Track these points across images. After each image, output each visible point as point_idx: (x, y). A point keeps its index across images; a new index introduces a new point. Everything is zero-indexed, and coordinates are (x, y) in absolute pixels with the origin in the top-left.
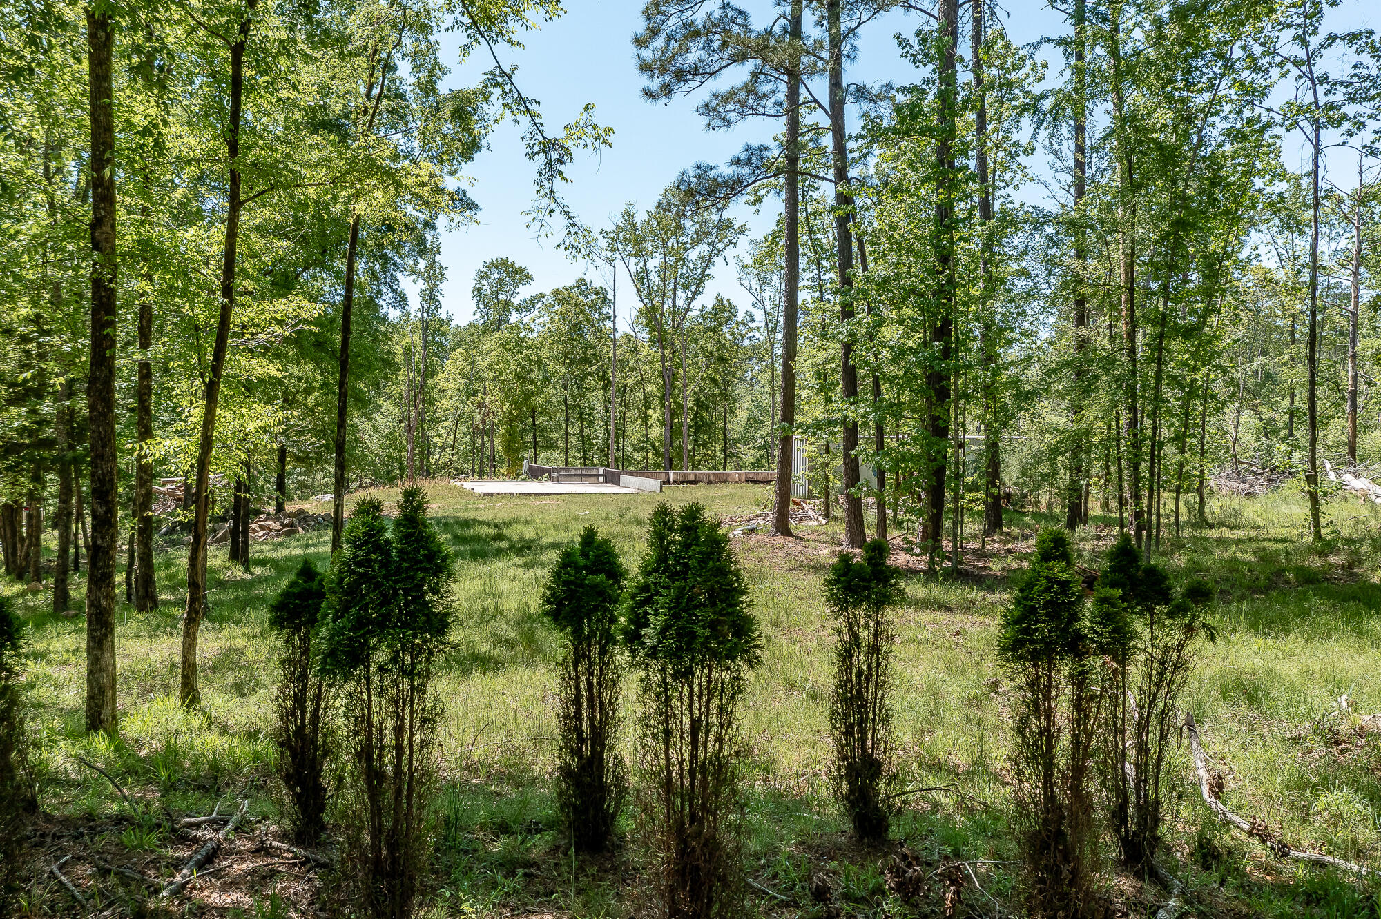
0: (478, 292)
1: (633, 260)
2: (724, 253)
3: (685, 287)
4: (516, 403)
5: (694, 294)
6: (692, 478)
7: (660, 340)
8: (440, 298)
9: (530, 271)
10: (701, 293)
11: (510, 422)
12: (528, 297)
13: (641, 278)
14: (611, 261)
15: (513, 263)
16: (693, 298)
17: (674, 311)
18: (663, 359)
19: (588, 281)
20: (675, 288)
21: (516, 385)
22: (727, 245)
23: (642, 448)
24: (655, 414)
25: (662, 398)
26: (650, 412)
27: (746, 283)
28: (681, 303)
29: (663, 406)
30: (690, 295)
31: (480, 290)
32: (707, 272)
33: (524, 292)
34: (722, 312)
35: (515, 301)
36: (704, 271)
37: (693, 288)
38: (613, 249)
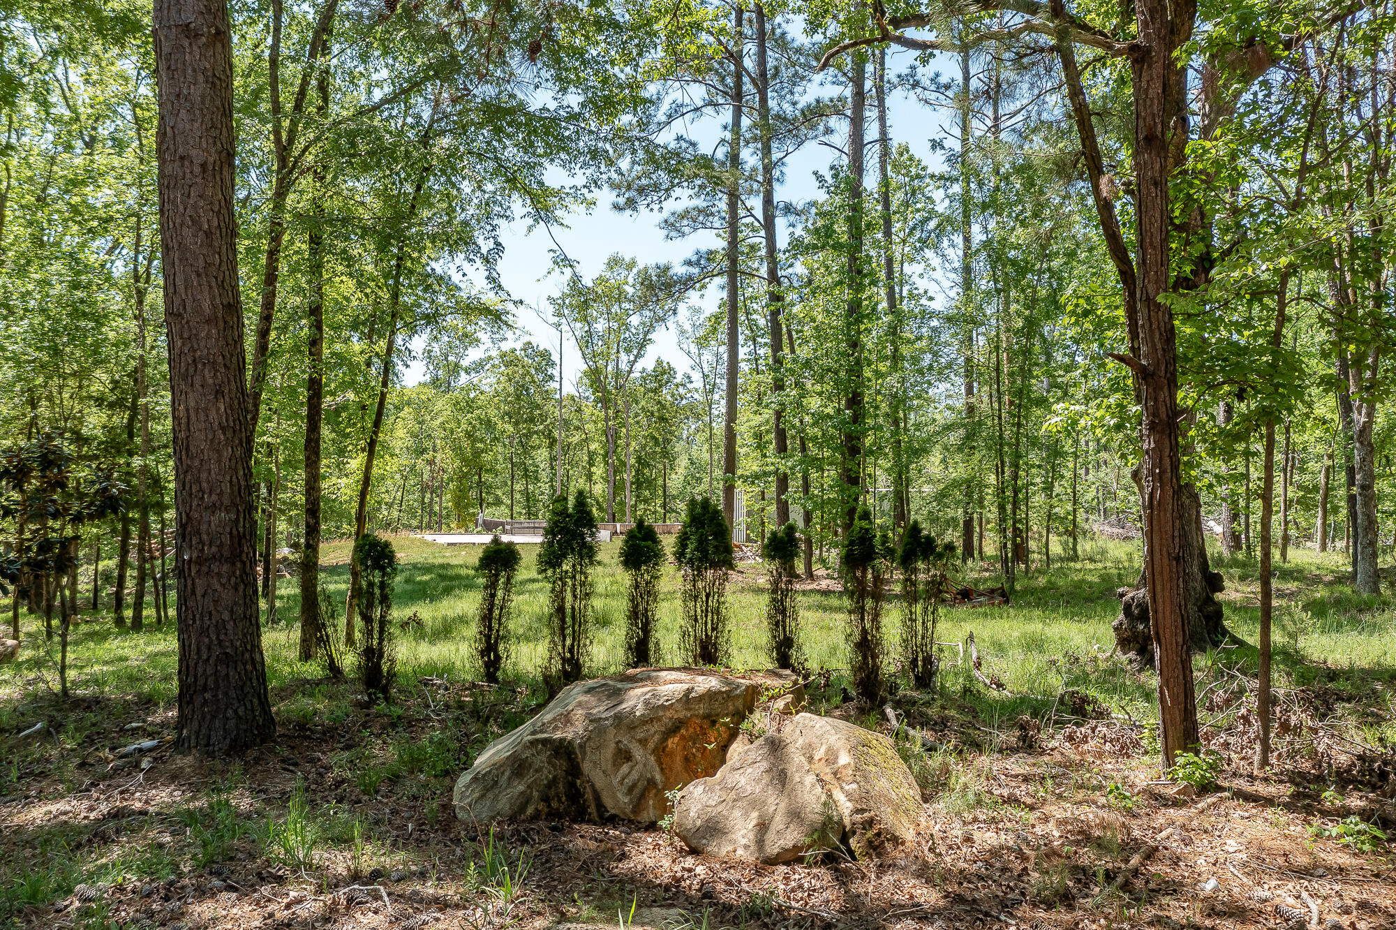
0: (428, 354)
1: (579, 325)
2: (665, 319)
3: (628, 351)
4: (466, 462)
5: (636, 357)
7: (605, 401)
10: (642, 356)
11: (460, 479)
12: (477, 358)
13: (586, 342)
14: (557, 326)
16: (635, 361)
17: (618, 373)
18: (607, 419)
19: (535, 344)
20: (618, 352)
21: (466, 444)
24: (598, 471)
25: (606, 455)
26: (593, 469)
27: (685, 347)
28: (624, 366)
29: (607, 463)
30: (632, 358)
31: (430, 351)
32: (649, 337)
33: (473, 355)
34: (663, 373)
35: (465, 363)
36: (645, 335)
37: (635, 352)
38: (559, 314)
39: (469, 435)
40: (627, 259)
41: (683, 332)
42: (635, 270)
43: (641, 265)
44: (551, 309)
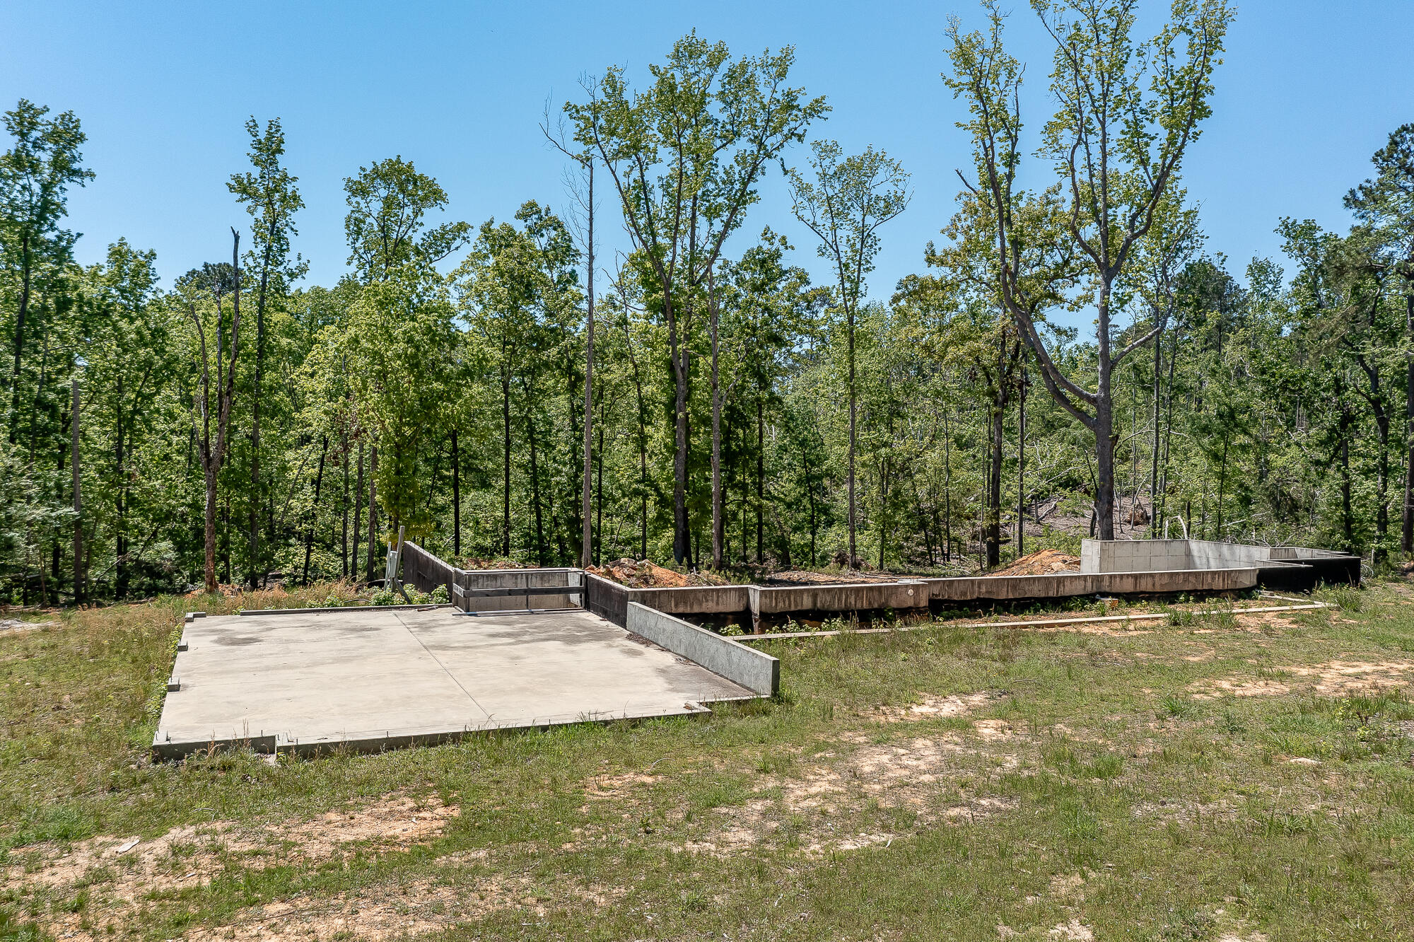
0: (355, 226)
1: (624, 163)
2: (780, 154)
3: (712, 213)
4: (404, 413)
5: (727, 226)
7: (666, 309)
8: (289, 235)
9: (442, 184)
10: (738, 225)
11: (398, 450)
12: (437, 227)
13: (636, 197)
14: (586, 161)
15: (410, 166)
16: (725, 233)
17: (694, 255)
18: (673, 341)
19: (542, 206)
20: (694, 218)
21: (406, 380)
22: (787, 138)
23: (637, 493)
24: (658, 434)
25: (671, 405)
26: (649, 430)
27: (807, 214)
28: (705, 242)
29: (673, 419)
30: (718, 226)
31: (358, 222)
32: (751, 186)
35: (417, 239)
36: (745, 184)
37: (726, 215)
38: (587, 138)
39: (413, 363)
40: (712, 43)
41: (803, 189)
42: (724, 68)
43: (735, 59)
44: (571, 127)
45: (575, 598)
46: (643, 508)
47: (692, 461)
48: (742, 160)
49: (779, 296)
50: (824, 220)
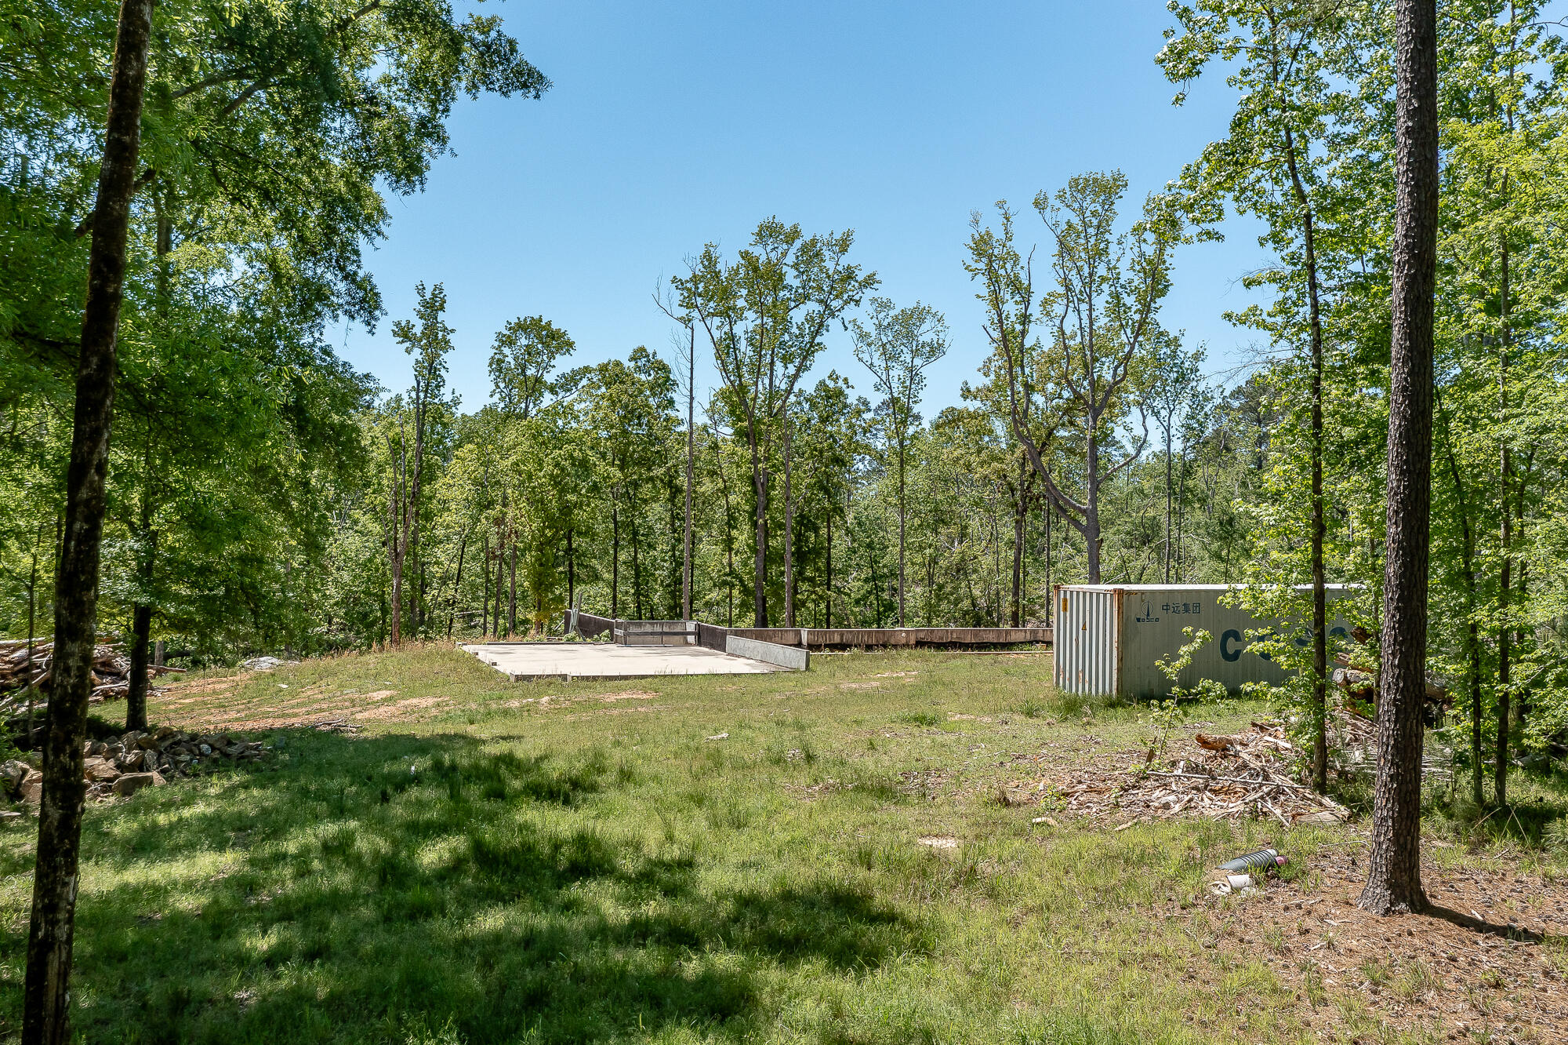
0: (497, 365)
1: (717, 321)
2: (842, 314)
3: (786, 360)
4: (550, 521)
5: (799, 370)
6: (837, 639)
7: (749, 436)
8: (443, 372)
9: (572, 336)
10: (807, 369)
11: (540, 548)
12: (568, 371)
13: (726, 348)
14: (687, 321)
15: (549, 323)
16: (796, 376)
17: (773, 394)
18: (755, 460)
19: (650, 351)
20: (772, 363)
21: (552, 494)
22: (846, 302)
23: (725, 584)
24: (742, 536)
25: (753, 513)
26: (735, 533)
27: (866, 357)
28: (781, 382)
29: (755, 524)
30: (792, 370)
31: (500, 362)
32: (818, 339)
33: (563, 365)
34: (831, 397)
35: (550, 378)
36: (813, 338)
37: (797, 361)
38: (688, 304)
39: (555, 481)
40: (788, 227)
41: (863, 336)
42: (798, 244)
43: (807, 237)
44: (677, 296)
45: (691, 639)
46: (730, 596)
47: (769, 558)
48: (810, 319)
49: (841, 426)
50: (879, 362)
